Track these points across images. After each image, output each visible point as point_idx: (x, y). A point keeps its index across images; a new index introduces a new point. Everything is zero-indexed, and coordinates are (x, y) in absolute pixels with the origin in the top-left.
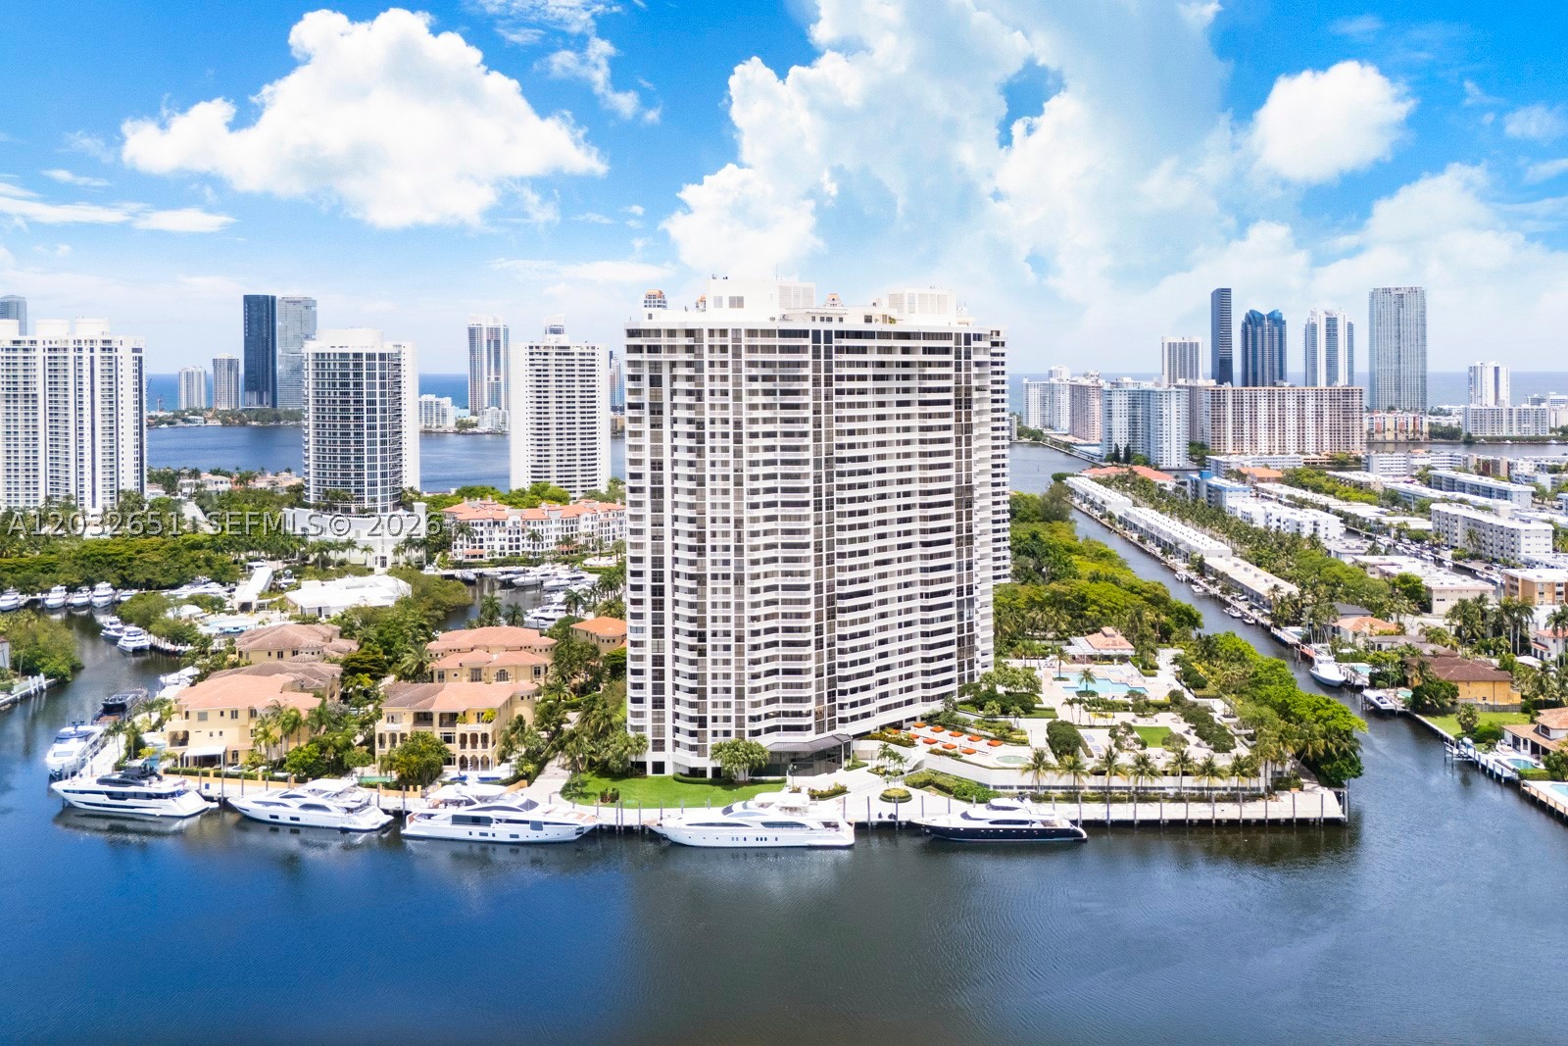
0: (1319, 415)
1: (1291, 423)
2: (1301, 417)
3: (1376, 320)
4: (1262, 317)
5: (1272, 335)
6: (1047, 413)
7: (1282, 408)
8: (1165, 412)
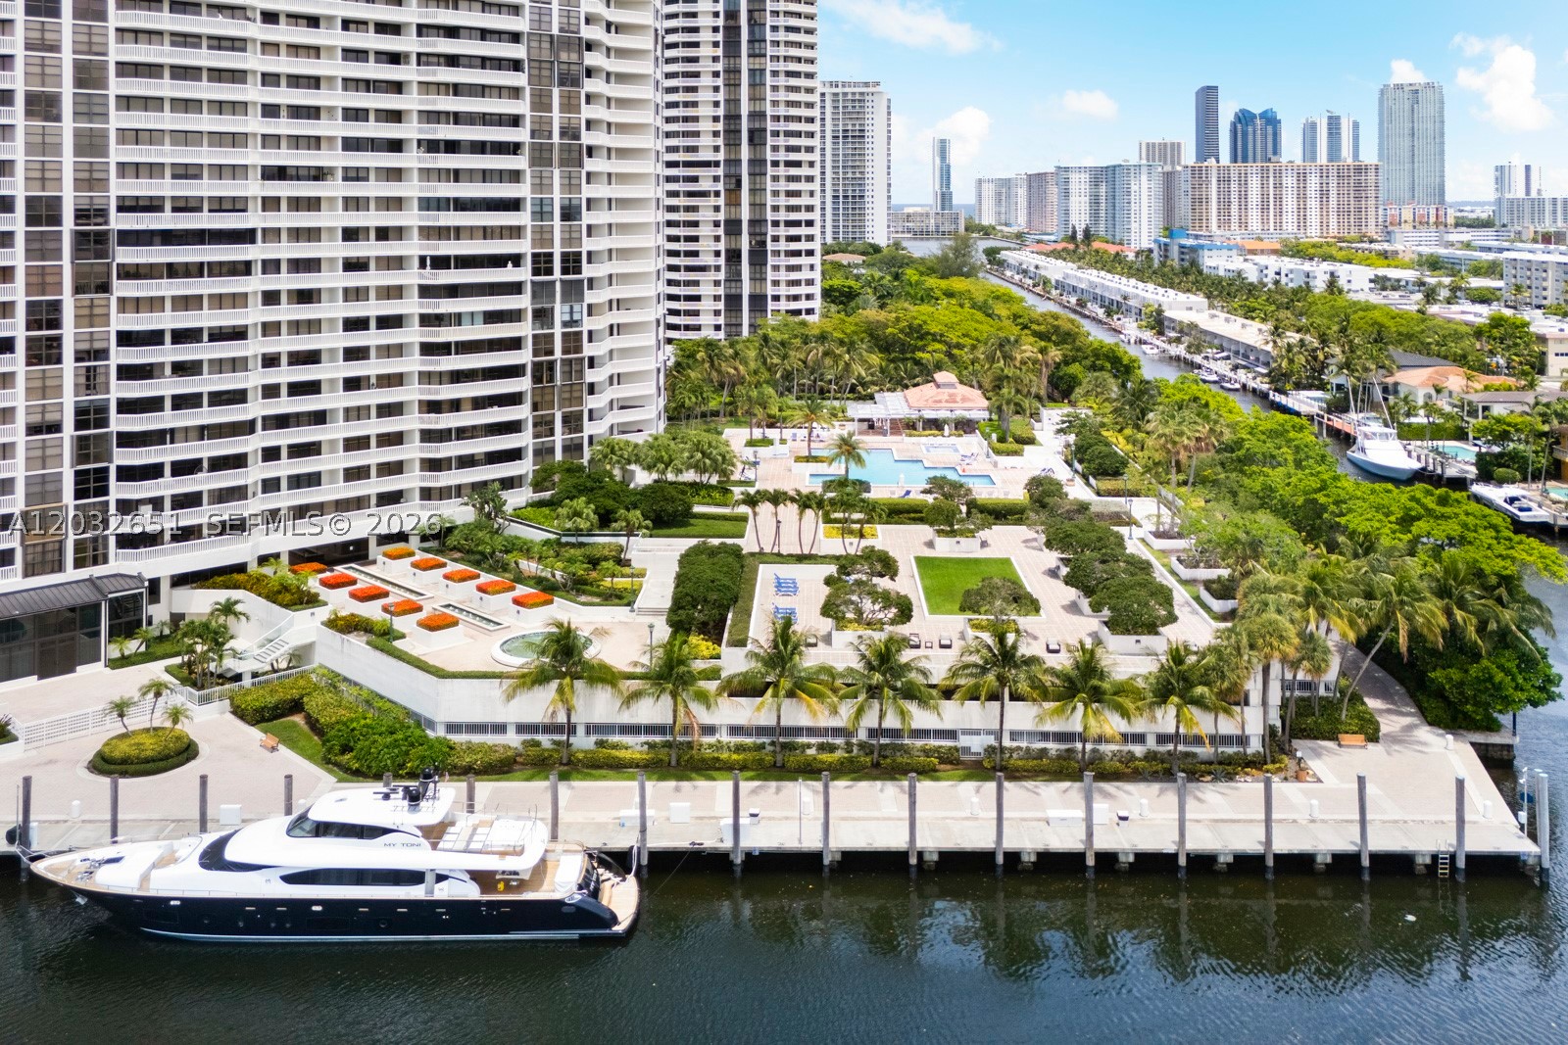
0: (1324, 194)
1: (1290, 203)
2: (1302, 196)
3: (1385, 118)
4: (1254, 116)
5: (1265, 136)
6: (1003, 210)
7: (1278, 186)
8: (1134, 188)
